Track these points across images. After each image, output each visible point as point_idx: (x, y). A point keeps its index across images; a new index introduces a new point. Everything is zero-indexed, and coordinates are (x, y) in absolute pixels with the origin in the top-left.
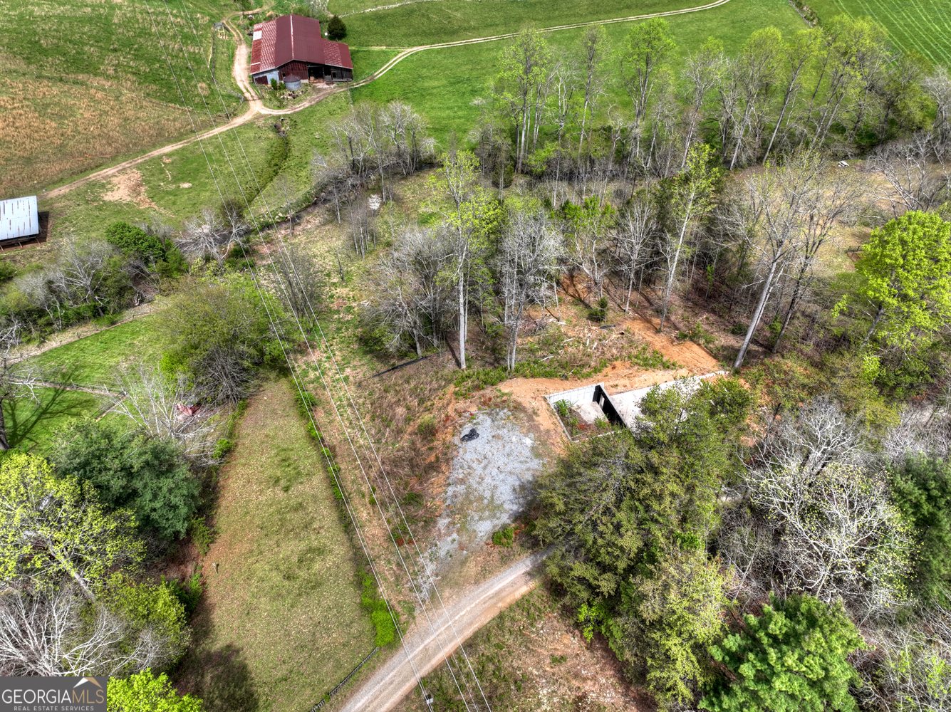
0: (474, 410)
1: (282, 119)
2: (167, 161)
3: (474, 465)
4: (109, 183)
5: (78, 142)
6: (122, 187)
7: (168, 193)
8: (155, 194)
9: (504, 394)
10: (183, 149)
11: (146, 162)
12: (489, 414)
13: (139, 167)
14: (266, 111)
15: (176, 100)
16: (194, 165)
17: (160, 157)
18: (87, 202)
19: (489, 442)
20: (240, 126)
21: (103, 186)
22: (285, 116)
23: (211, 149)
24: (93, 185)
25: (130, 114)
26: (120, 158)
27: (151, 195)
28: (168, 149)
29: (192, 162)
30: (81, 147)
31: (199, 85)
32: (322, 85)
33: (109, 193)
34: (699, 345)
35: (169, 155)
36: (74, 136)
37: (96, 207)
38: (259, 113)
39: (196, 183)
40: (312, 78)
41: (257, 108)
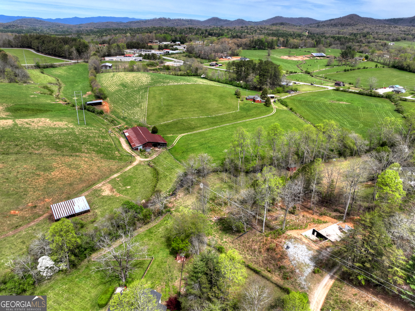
0: (284, 240)
1: (149, 162)
2: (118, 180)
3: (294, 255)
4: (101, 189)
5: (86, 176)
6: (107, 190)
7: (123, 190)
8: (119, 191)
9: (289, 235)
10: (121, 175)
11: (110, 181)
12: (289, 241)
13: (109, 182)
14: (142, 160)
15: (111, 158)
16: (128, 180)
17: (115, 178)
18: (97, 197)
19: (294, 249)
20: (136, 165)
21: (100, 191)
22: (150, 160)
23: (131, 174)
24: (96, 190)
25: (99, 165)
26: (101, 180)
27: (118, 192)
28: (116, 175)
29: (127, 179)
30: (87, 178)
31: (116, 153)
32: (157, 149)
33: (103, 193)
34: (327, 216)
35: (118, 177)
36: (84, 175)
37: (101, 198)
38: (140, 160)
39: (132, 186)
40: (153, 147)
41: (139, 159)
